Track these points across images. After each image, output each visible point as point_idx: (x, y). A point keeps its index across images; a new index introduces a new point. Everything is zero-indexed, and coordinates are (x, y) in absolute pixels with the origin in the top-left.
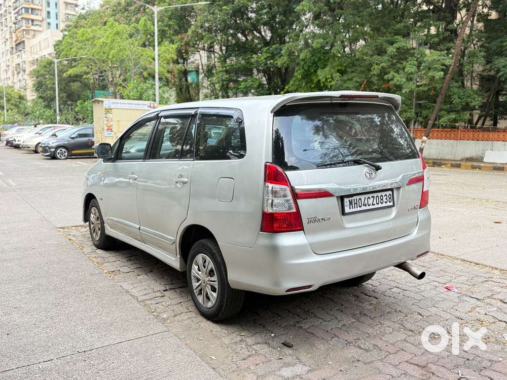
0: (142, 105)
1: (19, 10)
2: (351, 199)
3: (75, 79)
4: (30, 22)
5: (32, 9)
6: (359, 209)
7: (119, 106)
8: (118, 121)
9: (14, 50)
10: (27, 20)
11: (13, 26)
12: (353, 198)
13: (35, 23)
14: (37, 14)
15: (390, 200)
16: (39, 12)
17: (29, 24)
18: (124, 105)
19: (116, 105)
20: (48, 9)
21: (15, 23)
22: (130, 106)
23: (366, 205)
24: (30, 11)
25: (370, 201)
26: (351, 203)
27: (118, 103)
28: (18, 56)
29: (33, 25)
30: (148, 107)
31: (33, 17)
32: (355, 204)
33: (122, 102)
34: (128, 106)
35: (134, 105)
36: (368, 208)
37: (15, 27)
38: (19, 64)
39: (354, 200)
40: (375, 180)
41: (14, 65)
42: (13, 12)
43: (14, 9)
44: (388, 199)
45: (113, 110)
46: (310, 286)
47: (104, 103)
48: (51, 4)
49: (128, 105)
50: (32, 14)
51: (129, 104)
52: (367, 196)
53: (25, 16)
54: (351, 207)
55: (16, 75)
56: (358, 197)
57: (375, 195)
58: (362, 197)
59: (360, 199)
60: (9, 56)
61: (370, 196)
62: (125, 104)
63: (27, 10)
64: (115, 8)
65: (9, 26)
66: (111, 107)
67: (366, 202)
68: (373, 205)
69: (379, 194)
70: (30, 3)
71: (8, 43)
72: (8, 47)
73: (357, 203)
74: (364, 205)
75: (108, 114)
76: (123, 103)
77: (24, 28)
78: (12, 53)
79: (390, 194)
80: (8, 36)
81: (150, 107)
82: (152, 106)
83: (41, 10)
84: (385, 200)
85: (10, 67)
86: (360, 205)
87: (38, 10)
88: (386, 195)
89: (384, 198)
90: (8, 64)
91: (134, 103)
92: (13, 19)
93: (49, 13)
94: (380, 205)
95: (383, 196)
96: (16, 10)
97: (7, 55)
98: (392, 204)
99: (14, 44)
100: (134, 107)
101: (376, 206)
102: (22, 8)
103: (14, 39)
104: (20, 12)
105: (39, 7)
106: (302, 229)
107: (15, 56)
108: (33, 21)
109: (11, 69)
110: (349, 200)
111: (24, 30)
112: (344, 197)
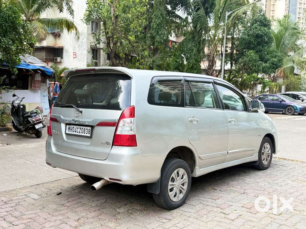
2: (69, 126)
6: (72, 133)
15: (89, 133)
25: (79, 130)
26: (69, 128)
36: (77, 134)
39: (71, 127)
44: (88, 131)
52: (77, 127)
54: (69, 130)
56: (73, 126)
57: (82, 127)
58: (75, 127)
59: (74, 127)
61: (79, 127)
67: (76, 130)
69: (84, 128)
73: (72, 129)
74: (75, 132)
79: (89, 129)
84: (86, 132)
86: (73, 131)
88: (87, 129)
89: (86, 130)
94: (83, 134)
95: (86, 129)
98: (89, 135)
106: (52, 136)
112: (67, 124)
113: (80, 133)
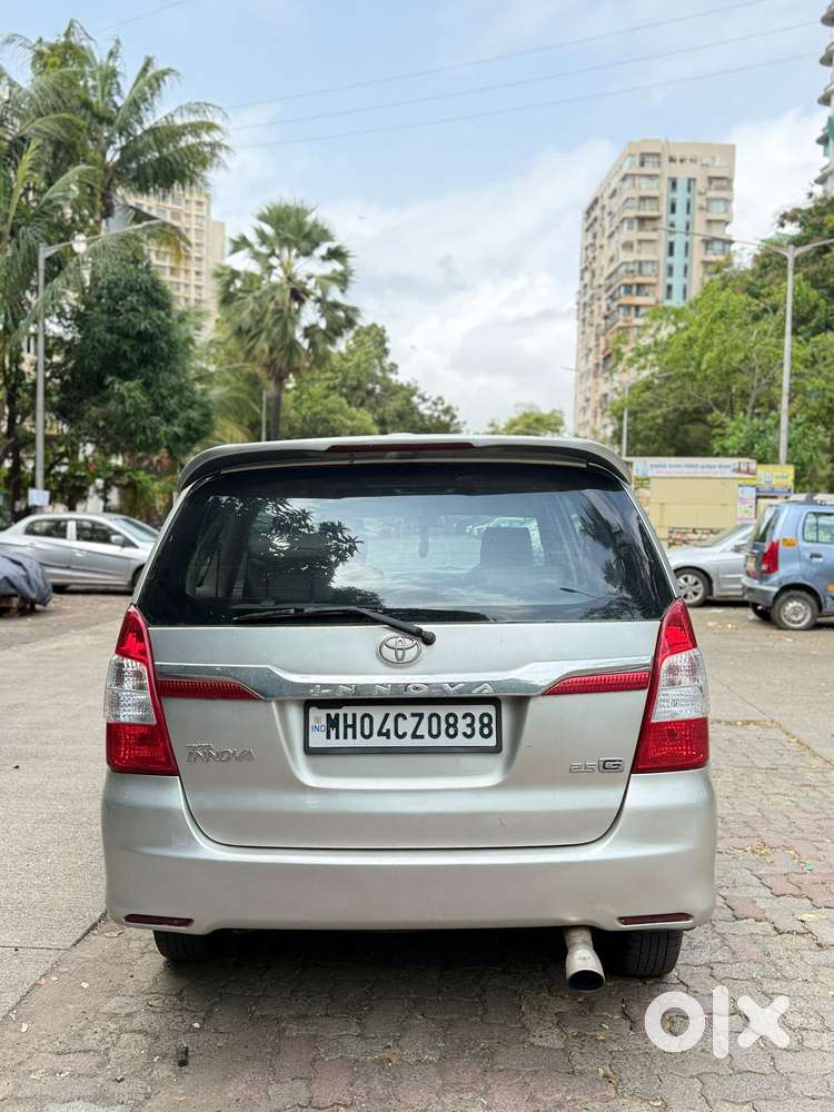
0: (720, 467)
1: (614, 293)
2: (333, 713)
3: (694, 416)
4: (633, 310)
5: (639, 286)
6: (360, 742)
7: (664, 472)
8: (663, 504)
9: (601, 369)
10: (628, 307)
11: (603, 322)
12: (341, 712)
13: (642, 311)
14: (647, 295)
15: (486, 731)
16: (652, 288)
17: (629, 314)
18: (677, 469)
19: (659, 469)
20: (669, 281)
21: (606, 317)
22: (691, 470)
23: (387, 735)
24: (634, 289)
25: (407, 726)
26: (332, 723)
27: (664, 466)
28: (606, 379)
29: (637, 316)
30: (734, 470)
31: (639, 300)
32: (346, 727)
33: (673, 463)
34: (685, 472)
35: (700, 470)
36: (394, 742)
37: (606, 325)
38: (605, 395)
39: (345, 715)
40: (417, 668)
41: (597, 397)
42: (604, 296)
43: (607, 290)
44: (478, 726)
45: (653, 481)
46: (187, 922)
47: (634, 467)
48: (675, 271)
49: (685, 470)
50: (638, 293)
51: (686, 466)
52: (393, 711)
53: (626, 300)
54: (333, 733)
55: (599, 415)
56: (360, 711)
57: (427, 710)
58: (378, 714)
59: (368, 715)
60: (591, 382)
61: (408, 710)
62: (679, 466)
63: (628, 288)
64: (767, 260)
65: (595, 324)
66: (649, 475)
67: (390, 725)
68: (414, 736)
69: (442, 710)
70: (636, 273)
71: (591, 357)
72: (591, 365)
73: (353, 726)
74: (380, 733)
75: (641, 490)
76: (675, 466)
77: (620, 324)
78: (595, 376)
79: (487, 715)
80: (592, 344)
81: (739, 471)
82: (744, 468)
83: (654, 285)
84: (463, 729)
85: (591, 402)
86: (367, 732)
87: (649, 285)
88: (469, 715)
89: (463, 723)
90: (588, 395)
91: (700, 464)
92: (604, 309)
93: (670, 288)
94: (443, 741)
95: (460, 716)
96: (610, 293)
97: (587, 379)
98: (492, 742)
99: (602, 357)
100: (700, 472)
101: (428, 742)
102: (619, 288)
103: (602, 347)
104: (617, 294)
105: (653, 280)
106: (175, 772)
107: (601, 380)
108: (637, 308)
109: (592, 405)
110: (328, 715)
111: (620, 328)
112: (308, 704)
113: (422, 737)
